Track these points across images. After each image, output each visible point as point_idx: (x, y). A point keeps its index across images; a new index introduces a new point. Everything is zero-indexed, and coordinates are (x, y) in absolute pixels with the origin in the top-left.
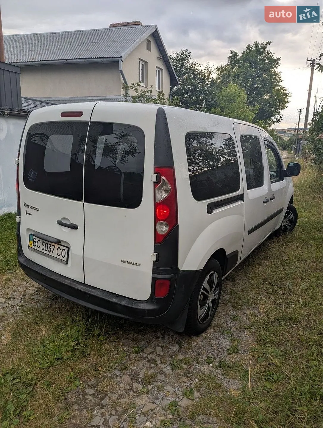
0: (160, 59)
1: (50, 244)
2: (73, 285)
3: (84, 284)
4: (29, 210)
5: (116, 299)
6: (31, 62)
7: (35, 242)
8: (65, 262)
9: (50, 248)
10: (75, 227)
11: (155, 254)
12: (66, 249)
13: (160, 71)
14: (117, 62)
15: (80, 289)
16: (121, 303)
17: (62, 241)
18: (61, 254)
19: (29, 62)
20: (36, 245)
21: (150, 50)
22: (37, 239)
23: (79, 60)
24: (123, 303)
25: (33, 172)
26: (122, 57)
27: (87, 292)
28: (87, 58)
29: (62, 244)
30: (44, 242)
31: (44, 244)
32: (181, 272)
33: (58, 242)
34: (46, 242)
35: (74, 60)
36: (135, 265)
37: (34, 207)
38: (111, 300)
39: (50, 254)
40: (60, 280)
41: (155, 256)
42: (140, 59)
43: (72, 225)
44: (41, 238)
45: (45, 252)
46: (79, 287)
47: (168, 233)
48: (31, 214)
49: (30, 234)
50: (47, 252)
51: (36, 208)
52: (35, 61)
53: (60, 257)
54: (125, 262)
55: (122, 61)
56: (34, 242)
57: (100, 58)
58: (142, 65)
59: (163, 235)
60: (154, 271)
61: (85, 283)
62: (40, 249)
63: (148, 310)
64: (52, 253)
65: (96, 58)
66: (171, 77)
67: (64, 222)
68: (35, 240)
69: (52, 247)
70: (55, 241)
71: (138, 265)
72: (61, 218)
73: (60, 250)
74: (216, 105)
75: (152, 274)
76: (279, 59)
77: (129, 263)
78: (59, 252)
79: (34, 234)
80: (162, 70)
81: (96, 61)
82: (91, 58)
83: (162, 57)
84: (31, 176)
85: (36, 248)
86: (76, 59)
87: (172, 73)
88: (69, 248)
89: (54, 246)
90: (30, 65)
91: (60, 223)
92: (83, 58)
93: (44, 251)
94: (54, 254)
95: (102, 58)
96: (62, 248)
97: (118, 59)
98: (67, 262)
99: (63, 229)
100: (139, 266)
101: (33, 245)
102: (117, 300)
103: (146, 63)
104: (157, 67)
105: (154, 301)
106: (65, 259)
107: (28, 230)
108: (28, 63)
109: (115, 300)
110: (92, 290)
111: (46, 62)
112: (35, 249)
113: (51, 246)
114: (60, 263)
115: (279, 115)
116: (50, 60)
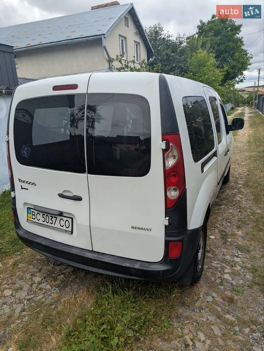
0: (137, 34)
1: (51, 216)
2: (81, 254)
3: (92, 252)
4: (25, 185)
5: (129, 263)
6: (27, 47)
7: (34, 215)
8: (70, 232)
9: (51, 220)
10: (79, 199)
11: (167, 218)
12: (70, 220)
13: (137, 44)
14: (101, 39)
15: (89, 257)
16: (135, 267)
17: (64, 212)
18: (64, 225)
19: (26, 47)
20: (35, 218)
21: (128, 26)
22: (36, 212)
23: (67, 41)
24: (137, 266)
25: (26, 147)
26: (104, 34)
27: (97, 259)
28: (74, 39)
29: (64, 215)
30: (45, 215)
31: (44, 216)
32: (189, 231)
33: (61, 214)
34: (46, 215)
35: (63, 42)
36: (146, 230)
37: (30, 182)
38: (124, 265)
39: (53, 225)
40: (67, 250)
41: (168, 221)
42: (119, 35)
43: (75, 197)
44: (40, 211)
45: (47, 224)
46: (88, 255)
47: (179, 198)
48: (27, 189)
49: (27, 208)
50: (49, 224)
51: (33, 183)
52: (30, 46)
53: (64, 228)
54: (135, 228)
55: (105, 38)
56: (32, 215)
57: (85, 37)
58: (122, 40)
59: (174, 200)
60: (167, 235)
61: (93, 250)
62: (41, 222)
63: (163, 271)
64: (54, 224)
65: (81, 38)
66: (147, 49)
67: (66, 194)
68: (33, 213)
69: (54, 219)
70: (57, 213)
71: (149, 230)
72: (63, 191)
73: (64, 221)
74: (188, 71)
75: (165, 237)
76: (240, 26)
77: (140, 229)
78: (63, 223)
79: (33, 208)
80: (139, 43)
81: (82, 41)
82: (78, 38)
83: (139, 31)
84: (25, 152)
85: (36, 220)
86: (65, 40)
87: (148, 45)
88: (72, 219)
89: (56, 218)
90: (26, 50)
91: (61, 196)
92: (70, 39)
93: (45, 223)
94: (57, 225)
95: (87, 37)
96: (65, 219)
97: (101, 36)
98: (72, 232)
99: (65, 201)
100: (151, 230)
101: (32, 218)
102: (130, 265)
103: (125, 38)
104: (135, 41)
105: (168, 262)
106: (70, 229)
107: (25, 204)
108: (24, 49)
109: (128, 265)
110: (102, 257)
111: (39, 45)
112: (34, 222)
113: (52, 218)
114: (64, 233)
115: (242, 76)
116: (43, 44)
